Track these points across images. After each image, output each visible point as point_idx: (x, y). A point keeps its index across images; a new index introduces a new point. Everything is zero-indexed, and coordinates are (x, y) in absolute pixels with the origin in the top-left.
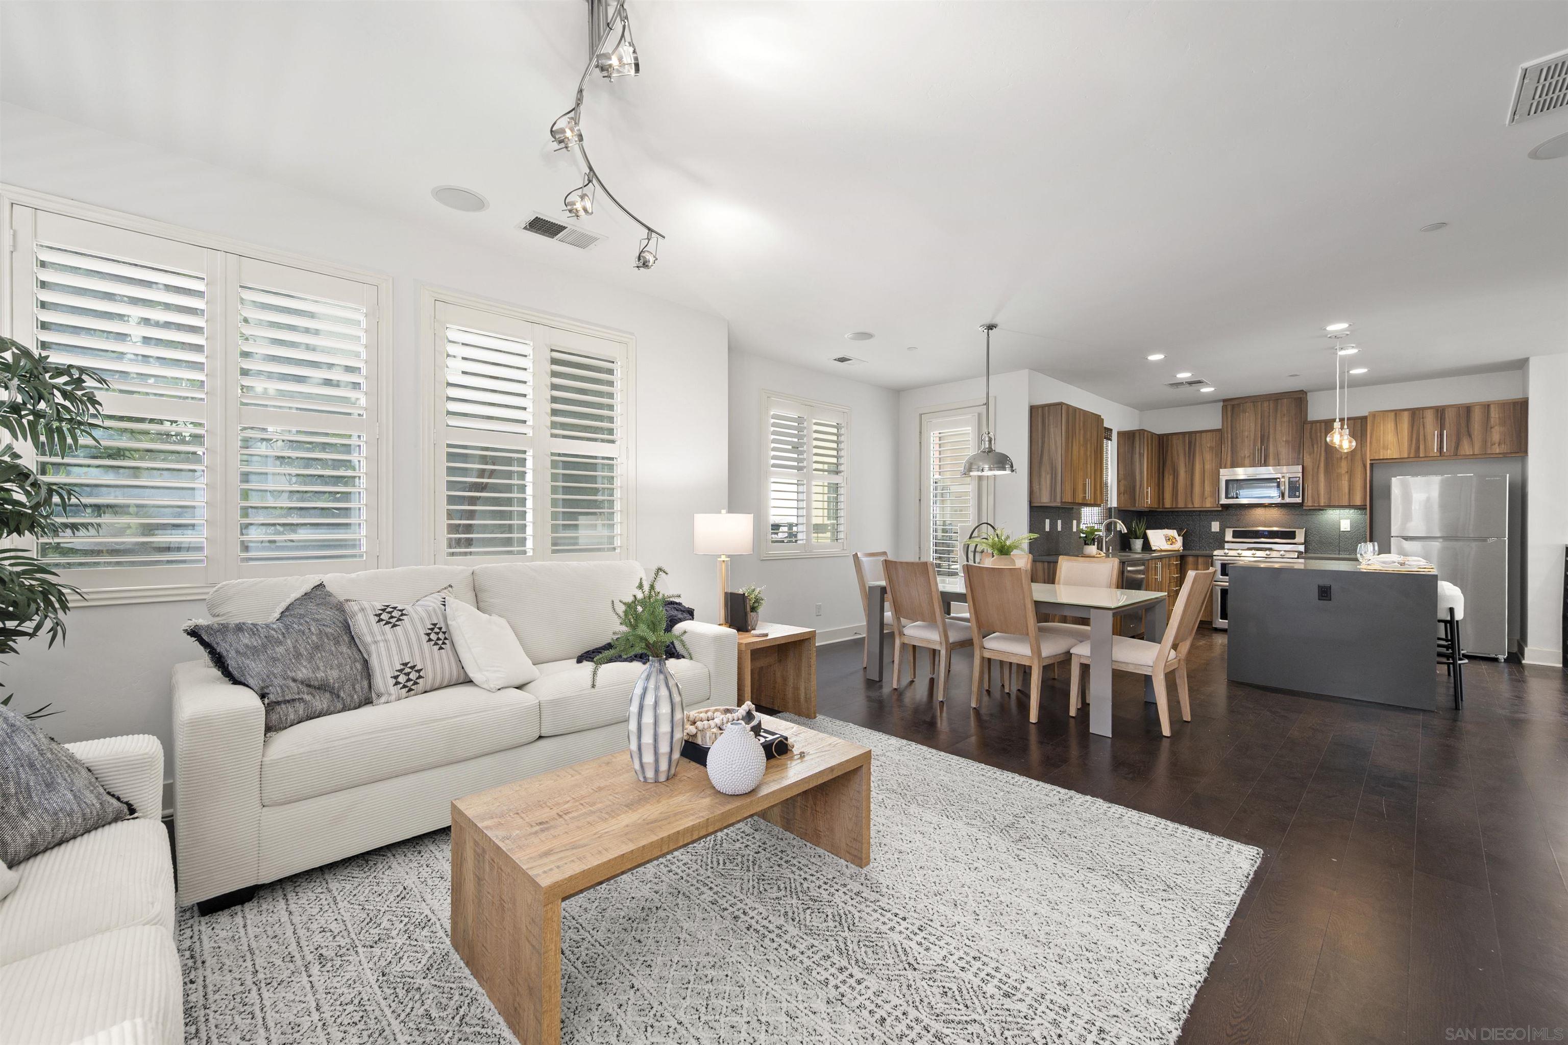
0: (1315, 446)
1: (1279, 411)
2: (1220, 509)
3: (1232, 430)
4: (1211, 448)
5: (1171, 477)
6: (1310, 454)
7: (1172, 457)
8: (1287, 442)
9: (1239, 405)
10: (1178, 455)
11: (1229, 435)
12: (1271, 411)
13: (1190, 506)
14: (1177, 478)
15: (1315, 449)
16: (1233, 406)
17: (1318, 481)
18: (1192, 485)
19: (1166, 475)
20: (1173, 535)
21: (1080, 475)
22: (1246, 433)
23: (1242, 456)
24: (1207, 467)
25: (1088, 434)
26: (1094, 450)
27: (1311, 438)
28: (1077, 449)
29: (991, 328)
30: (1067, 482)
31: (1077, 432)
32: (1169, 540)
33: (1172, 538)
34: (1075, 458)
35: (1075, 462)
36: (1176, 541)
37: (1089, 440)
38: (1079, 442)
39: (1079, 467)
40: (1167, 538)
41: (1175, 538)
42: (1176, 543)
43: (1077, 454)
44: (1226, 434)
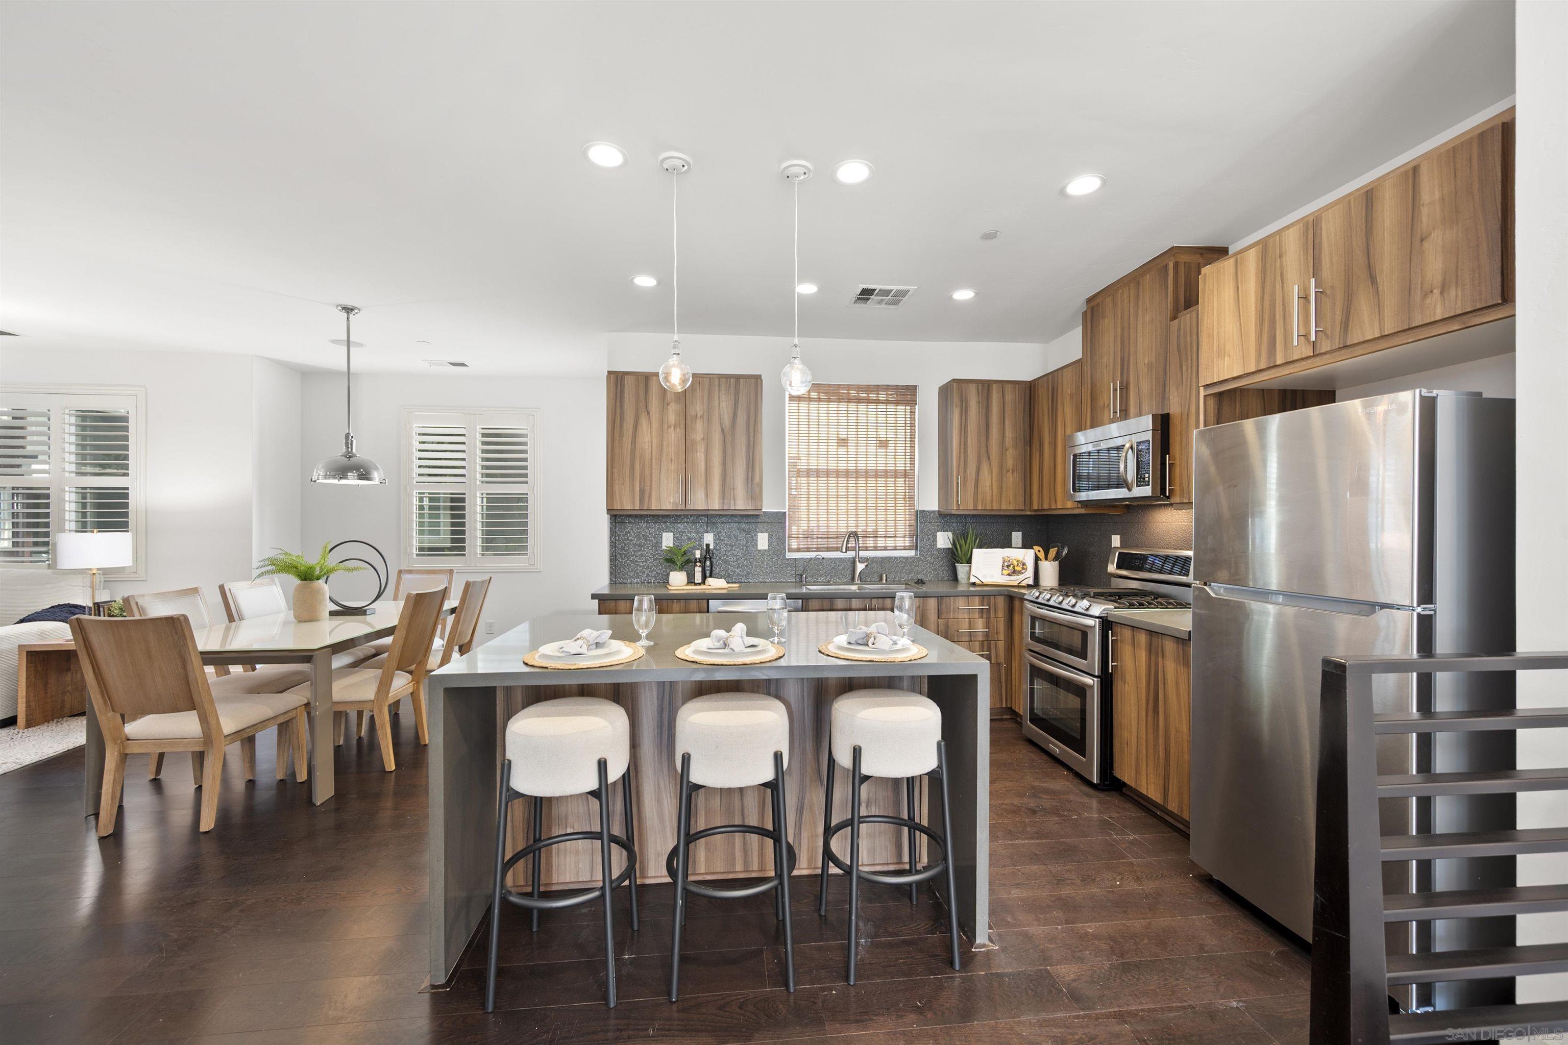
0: (1184, 368)
1: (1140, 303)
2: (1083, 511)
3: (1091, 357)
4: (1072, 397)
5: (1038, 454)
6: (1177, 389)
7: (1038, 420)
8: (1150, 366)
9: (1098, 305)
10: (1043, 416)
11: (1089, 367)
12: (1131, 305)
13: (1054, 506)
14: (1043, 456)
15: (1184, 374)
16: (1093, 308)
19: (1034, 451)
20: (1021, 559)
21: (668, 470)
22: (1105, 360)
23: (1102, 403)
24: (1068, 432)
25: (698, 408)
26: (723, 430)
27: (1179, 351)
28: (654, 434)
29: (348, 310)
30: (617, 482)
31: (653, 409)
32: (1008, 566)
33: (1016, 564)
34: (647, 446)
35: (648, 452)
36: (1023, 569)
37: (702, 416)
38: (662, 422)
39: (664, 459)
40: (1006, 564)
41: (1024, 564)
42: (1023, 573)
43: (655, 441)
44: (1086, 368)
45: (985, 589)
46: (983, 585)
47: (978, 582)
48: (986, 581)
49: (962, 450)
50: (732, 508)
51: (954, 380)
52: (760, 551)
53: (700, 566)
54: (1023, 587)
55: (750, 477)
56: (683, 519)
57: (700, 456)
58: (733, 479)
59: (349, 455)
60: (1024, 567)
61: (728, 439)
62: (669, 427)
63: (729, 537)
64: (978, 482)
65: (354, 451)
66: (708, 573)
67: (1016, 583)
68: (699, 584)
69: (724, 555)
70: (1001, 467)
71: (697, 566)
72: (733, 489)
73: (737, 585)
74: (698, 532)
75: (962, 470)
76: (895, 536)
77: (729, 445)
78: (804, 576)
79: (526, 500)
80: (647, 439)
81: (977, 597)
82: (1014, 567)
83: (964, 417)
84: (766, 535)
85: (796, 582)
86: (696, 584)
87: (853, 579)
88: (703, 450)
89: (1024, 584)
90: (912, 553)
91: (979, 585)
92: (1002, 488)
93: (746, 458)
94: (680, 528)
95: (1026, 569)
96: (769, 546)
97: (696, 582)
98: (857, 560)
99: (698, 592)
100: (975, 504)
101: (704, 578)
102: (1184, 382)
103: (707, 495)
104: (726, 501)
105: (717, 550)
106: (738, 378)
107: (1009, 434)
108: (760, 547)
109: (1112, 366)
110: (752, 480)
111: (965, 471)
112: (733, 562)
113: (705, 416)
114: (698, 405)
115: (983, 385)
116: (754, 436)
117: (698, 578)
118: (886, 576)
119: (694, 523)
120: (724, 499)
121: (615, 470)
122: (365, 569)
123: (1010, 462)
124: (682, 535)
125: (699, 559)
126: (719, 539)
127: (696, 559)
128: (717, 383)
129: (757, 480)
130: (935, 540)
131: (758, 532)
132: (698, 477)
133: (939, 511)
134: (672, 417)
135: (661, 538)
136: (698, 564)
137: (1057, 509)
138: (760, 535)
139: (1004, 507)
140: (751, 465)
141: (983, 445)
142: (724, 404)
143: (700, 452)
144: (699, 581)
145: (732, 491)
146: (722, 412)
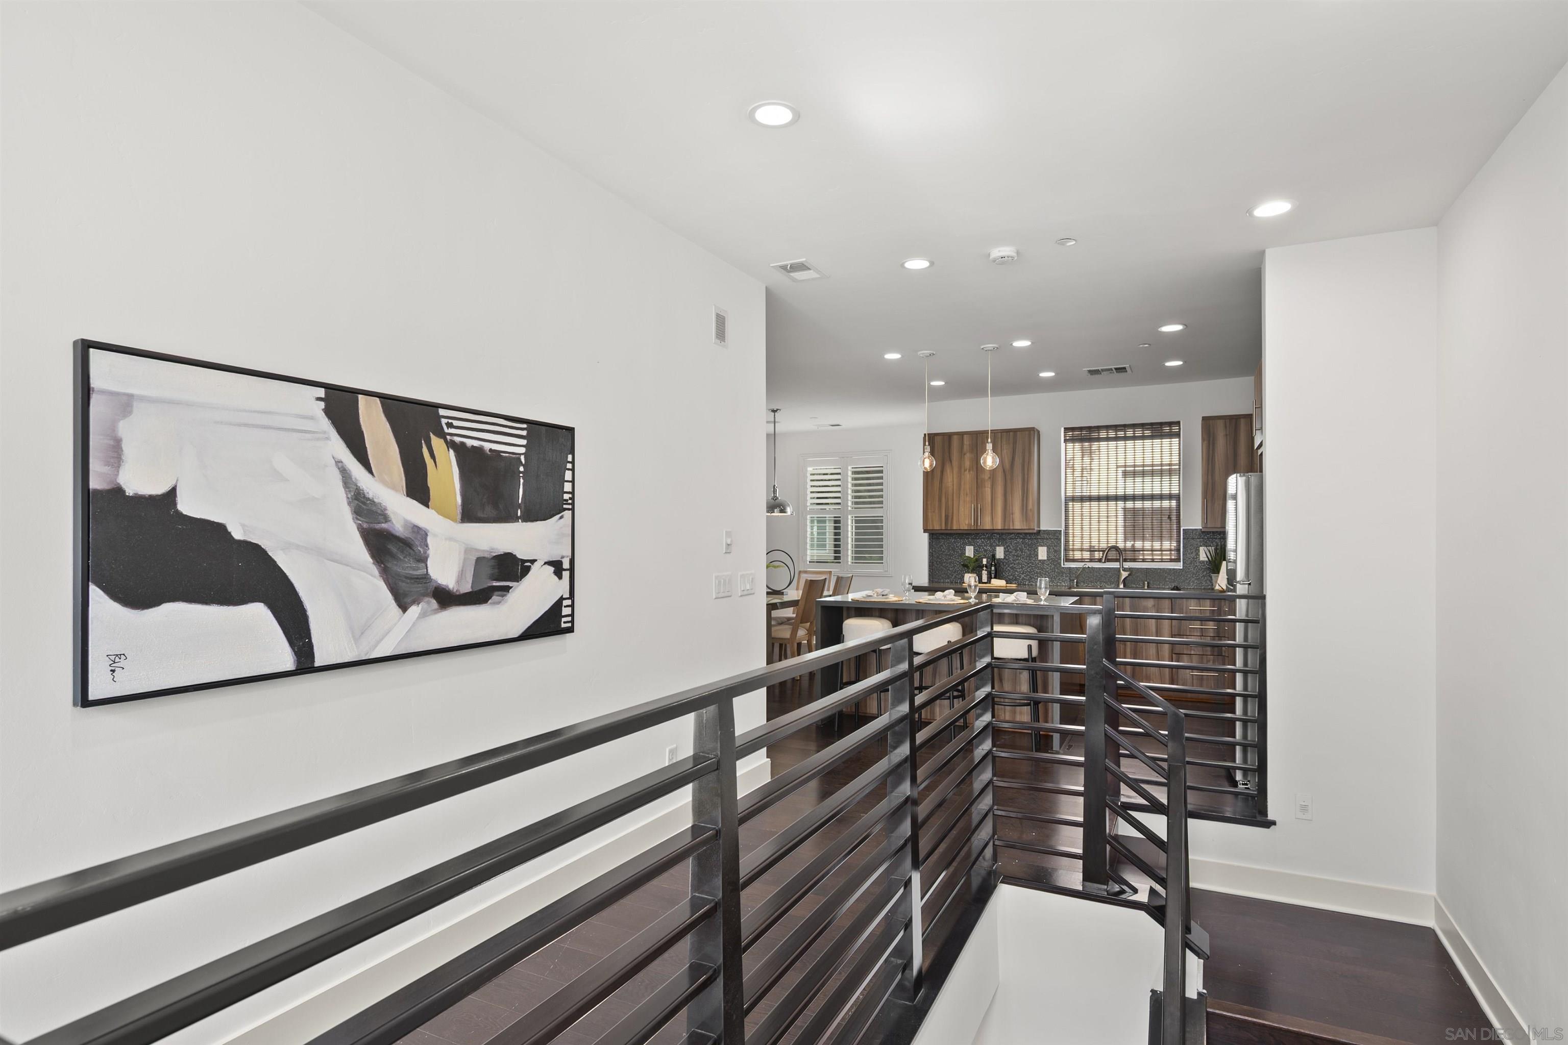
21: (964, 501)
26: (1004, 471)
28: (955, 476)
29: (774, 411)
30: (930, 511)
31: (954, 458)
34: (950, 484)
35: (950, 489)
38: (960, 468)
39: (962, 494)
43: (955, 480)
50: (1011, 528)
51: (1216, 416)
52: (1040, 560)
53: (986, 570)
55: (1024, 505)
56: (980, 536)
57: (988, 491)
58: (1012, 506)
59: (775, 498)
61: (1008, 477)
62: (965, 470)
63: (1016, 550)
65: (777, 495)
66: (993, 576)
68: (986, 583)
69: (1012, 564)
71: (983, 570)
72: (1012, 514)
73: (1015, 585)
74: (991, 546)
76: (1162, 550)
77: (1009, 481)
78: (1075, 581)
79: (882, 521)
80: (950, 480)
81: (1208, 601)
83: (1211, 449)
84: (1045, 548)
85: (1070, 586)
86: (984, 583)
87: (1118, 584)
88: (989, 486)
90: (1176, 565)
93: (1022, 490)
94: (978, 542)
96: (1047, 557)
97: (983, 581)
98: (1121, 569)
101: (990, 578)
103: (993, 519)
104: (1007, 523)
105: (1007, 559)
106: (1015, 431)
108: (1040, 558)
110: (1026, 507)
112: (1019, 568)
116: (1028, 475)
117: (985, 579)
118: (1148, 582)
119: (989, 538)
120: (1004, 521)
121: (929, 503)
122: (783, 567)
124: (980, 548)
125: (986, 565)
126: (1008, 551)
127: (983, 565)
128: (1000, 436)
129: (1030, 507)
130: (1198, 554)
131: (1038, 546)
132: (986, 505)
133: (1202, 529)
134: (967, 464)
135: (965, 550)
136: (984, 568)
138: (1040, 548)
140: (1025, 495)
142: (1004, 452)
143: (988, 487)
144: (986, 581)
145: (1011, 516)
146: (1003, 457)
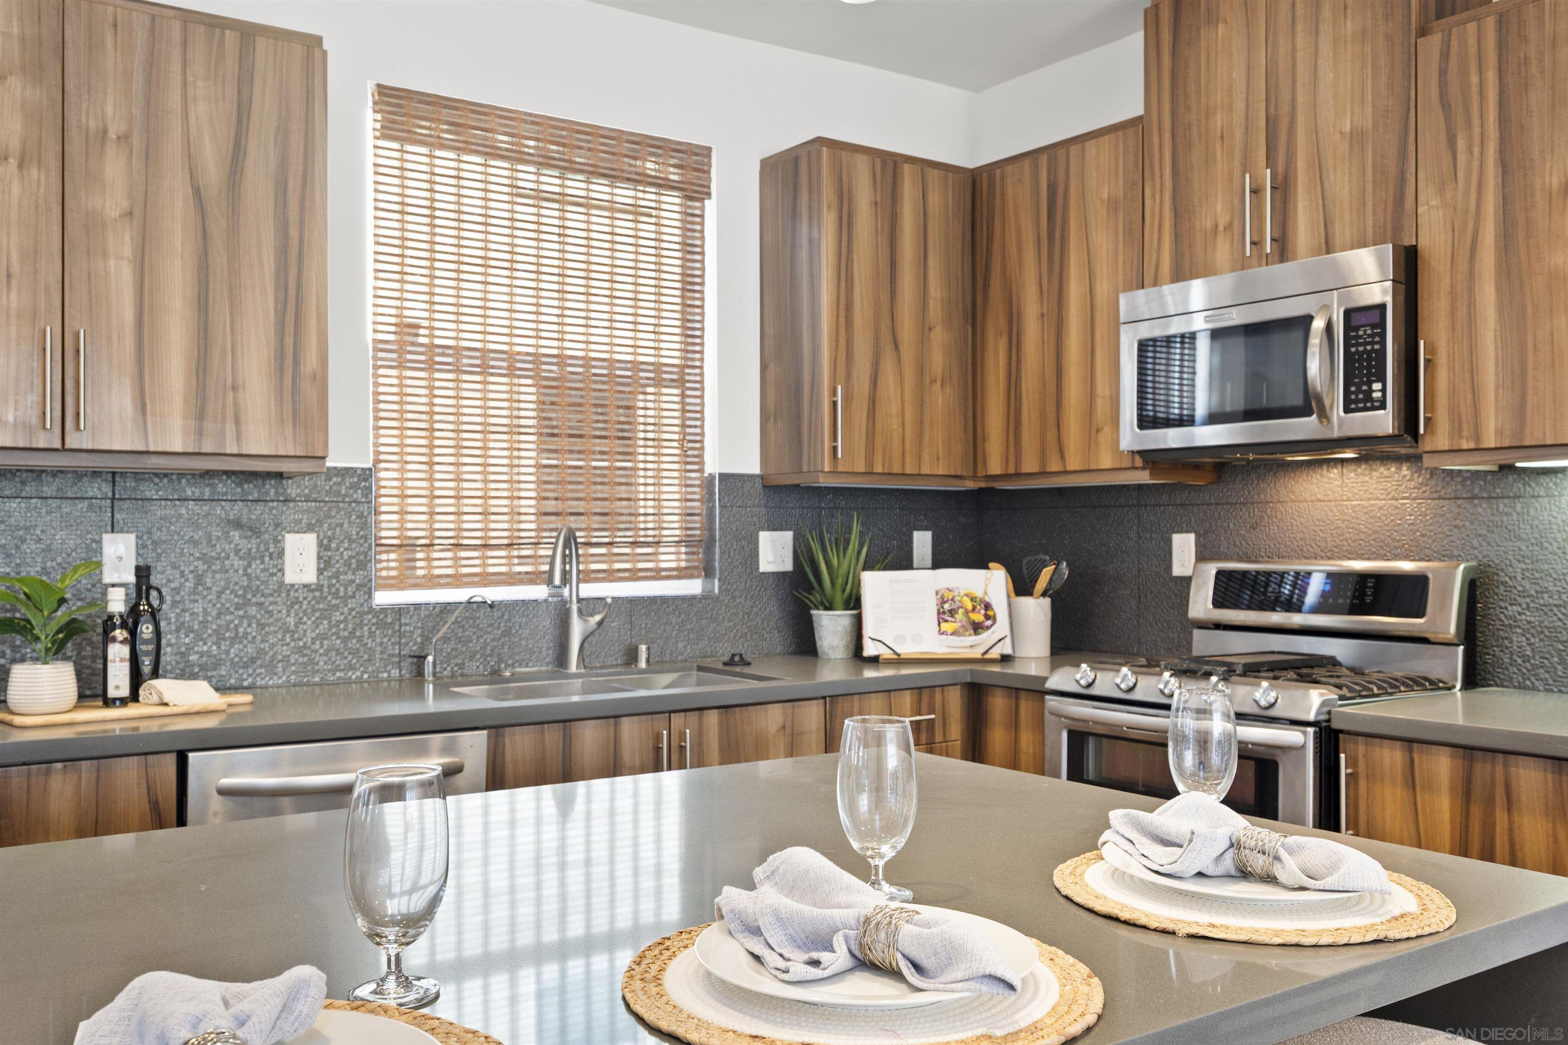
0: (1461, 144)
2: (1143, 477)
3: (1174, 113)
4: (1113, 205)
5: (1003, 344)
6: (1442, 189)
7: (1004, 258)
8: (1357, 138)
10: (1020, 250)
11: (1167, 136)
13: (1054, 466)
14: (1019, 343)
15: (1462, 158)
17: (1472, 318)
18: (1059, 372)
19: (991, 334)
20: (979, 594)
22: (1219, 121)
23: (1209, 225)
24: (1103, 289)
25: (109, 110)
26: (197, 193)
27: (1445, 104)
32: (952, 612)
33: (969, 606)
36: (987, 617)
37: (124, 138)
40: (947, 606)
41: (988, 606)
42: (988, 628)
44: (1156, 140)
45: (905, 671)
46: (900, 661)
47: (885, 653)
48: (907, 649)
49: (842, 320)
50: (231, 448)
51: (820, 141)
52: (290, 587)
53: (122, 641)
54: (992, 661)
55: (289, 351)
56: (26, 483)
57: (119, 271)
58: (233, 355)
60: (990, 613)
61: (218, 225)
63: (191, 546)
64: (874, 403)
66: (146, 664)
67: (977, 654)
68: (124, 702)
70: (921, 370)
71: (114, 640)
72: (234, 388)
73: (247, 698)
75: (841, 370)
76: (658, 543)
77: (218, 245)
78: (430, 659)
82: (967, 612)
83: (845, 237)
84: (310, 538)
85: (401, 680)
86: (108, 703)
87: (561, 659)
88: (127, 251)
89: (995, 654)
90: (693, 587)
91: (889, 663)
92: (922, 422)
93: (277, 289)
95: (994, 619)
96: (320, 571)
97: (112, 694)
98: (575, 607)
99: (117, 728)
100: (870, 460)
101: (136, 679)
102: (1461, 175)
103: (144, 405)
104: (209, 426)
106: (248, 32)
107: (936, 290)
108: (290, 576)
109: (1239, 134)
110: (296, 363)
111: (848, 377)
112: (206, 624)
113: (137, 141)
114: (110, 97)
115: (884, 163)
116: (302, 223)
117: (116, 680)
118: (648, 649)
119: (71, 494)
120: (200, 416)
123: (938, 360)
124: (21, 540)
125: (121, 616)
126: (155, 551)
127: (111, 617)
129: (310, 363)
130: (752, 553)
131: (290, 529)
132: (110, 338)
133: (762, 477)
136: (119, 634)
137: (1066, 472)
138: (294, 539)
139: (926, 470)
140: (291, 311)
141: (885, 309)
142: (200, 110)
143: (118, 257)
144: (125, 692)
145: (230, 395)
146: (193, 130)
